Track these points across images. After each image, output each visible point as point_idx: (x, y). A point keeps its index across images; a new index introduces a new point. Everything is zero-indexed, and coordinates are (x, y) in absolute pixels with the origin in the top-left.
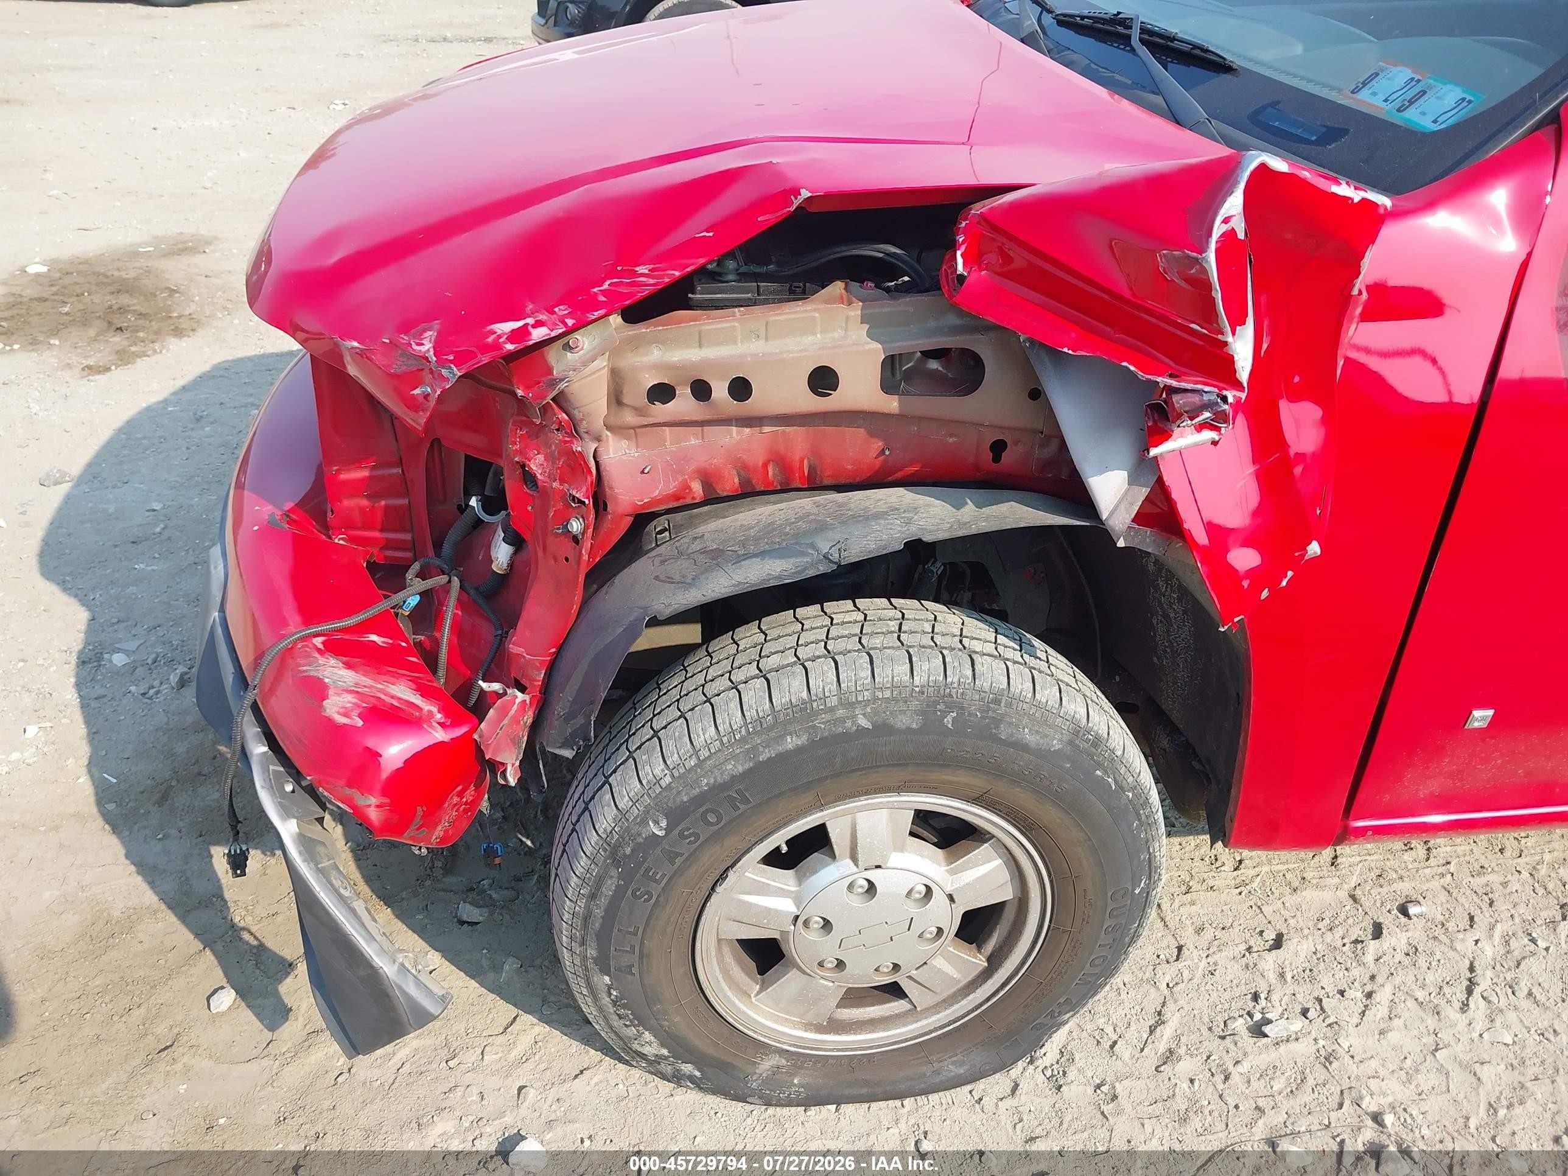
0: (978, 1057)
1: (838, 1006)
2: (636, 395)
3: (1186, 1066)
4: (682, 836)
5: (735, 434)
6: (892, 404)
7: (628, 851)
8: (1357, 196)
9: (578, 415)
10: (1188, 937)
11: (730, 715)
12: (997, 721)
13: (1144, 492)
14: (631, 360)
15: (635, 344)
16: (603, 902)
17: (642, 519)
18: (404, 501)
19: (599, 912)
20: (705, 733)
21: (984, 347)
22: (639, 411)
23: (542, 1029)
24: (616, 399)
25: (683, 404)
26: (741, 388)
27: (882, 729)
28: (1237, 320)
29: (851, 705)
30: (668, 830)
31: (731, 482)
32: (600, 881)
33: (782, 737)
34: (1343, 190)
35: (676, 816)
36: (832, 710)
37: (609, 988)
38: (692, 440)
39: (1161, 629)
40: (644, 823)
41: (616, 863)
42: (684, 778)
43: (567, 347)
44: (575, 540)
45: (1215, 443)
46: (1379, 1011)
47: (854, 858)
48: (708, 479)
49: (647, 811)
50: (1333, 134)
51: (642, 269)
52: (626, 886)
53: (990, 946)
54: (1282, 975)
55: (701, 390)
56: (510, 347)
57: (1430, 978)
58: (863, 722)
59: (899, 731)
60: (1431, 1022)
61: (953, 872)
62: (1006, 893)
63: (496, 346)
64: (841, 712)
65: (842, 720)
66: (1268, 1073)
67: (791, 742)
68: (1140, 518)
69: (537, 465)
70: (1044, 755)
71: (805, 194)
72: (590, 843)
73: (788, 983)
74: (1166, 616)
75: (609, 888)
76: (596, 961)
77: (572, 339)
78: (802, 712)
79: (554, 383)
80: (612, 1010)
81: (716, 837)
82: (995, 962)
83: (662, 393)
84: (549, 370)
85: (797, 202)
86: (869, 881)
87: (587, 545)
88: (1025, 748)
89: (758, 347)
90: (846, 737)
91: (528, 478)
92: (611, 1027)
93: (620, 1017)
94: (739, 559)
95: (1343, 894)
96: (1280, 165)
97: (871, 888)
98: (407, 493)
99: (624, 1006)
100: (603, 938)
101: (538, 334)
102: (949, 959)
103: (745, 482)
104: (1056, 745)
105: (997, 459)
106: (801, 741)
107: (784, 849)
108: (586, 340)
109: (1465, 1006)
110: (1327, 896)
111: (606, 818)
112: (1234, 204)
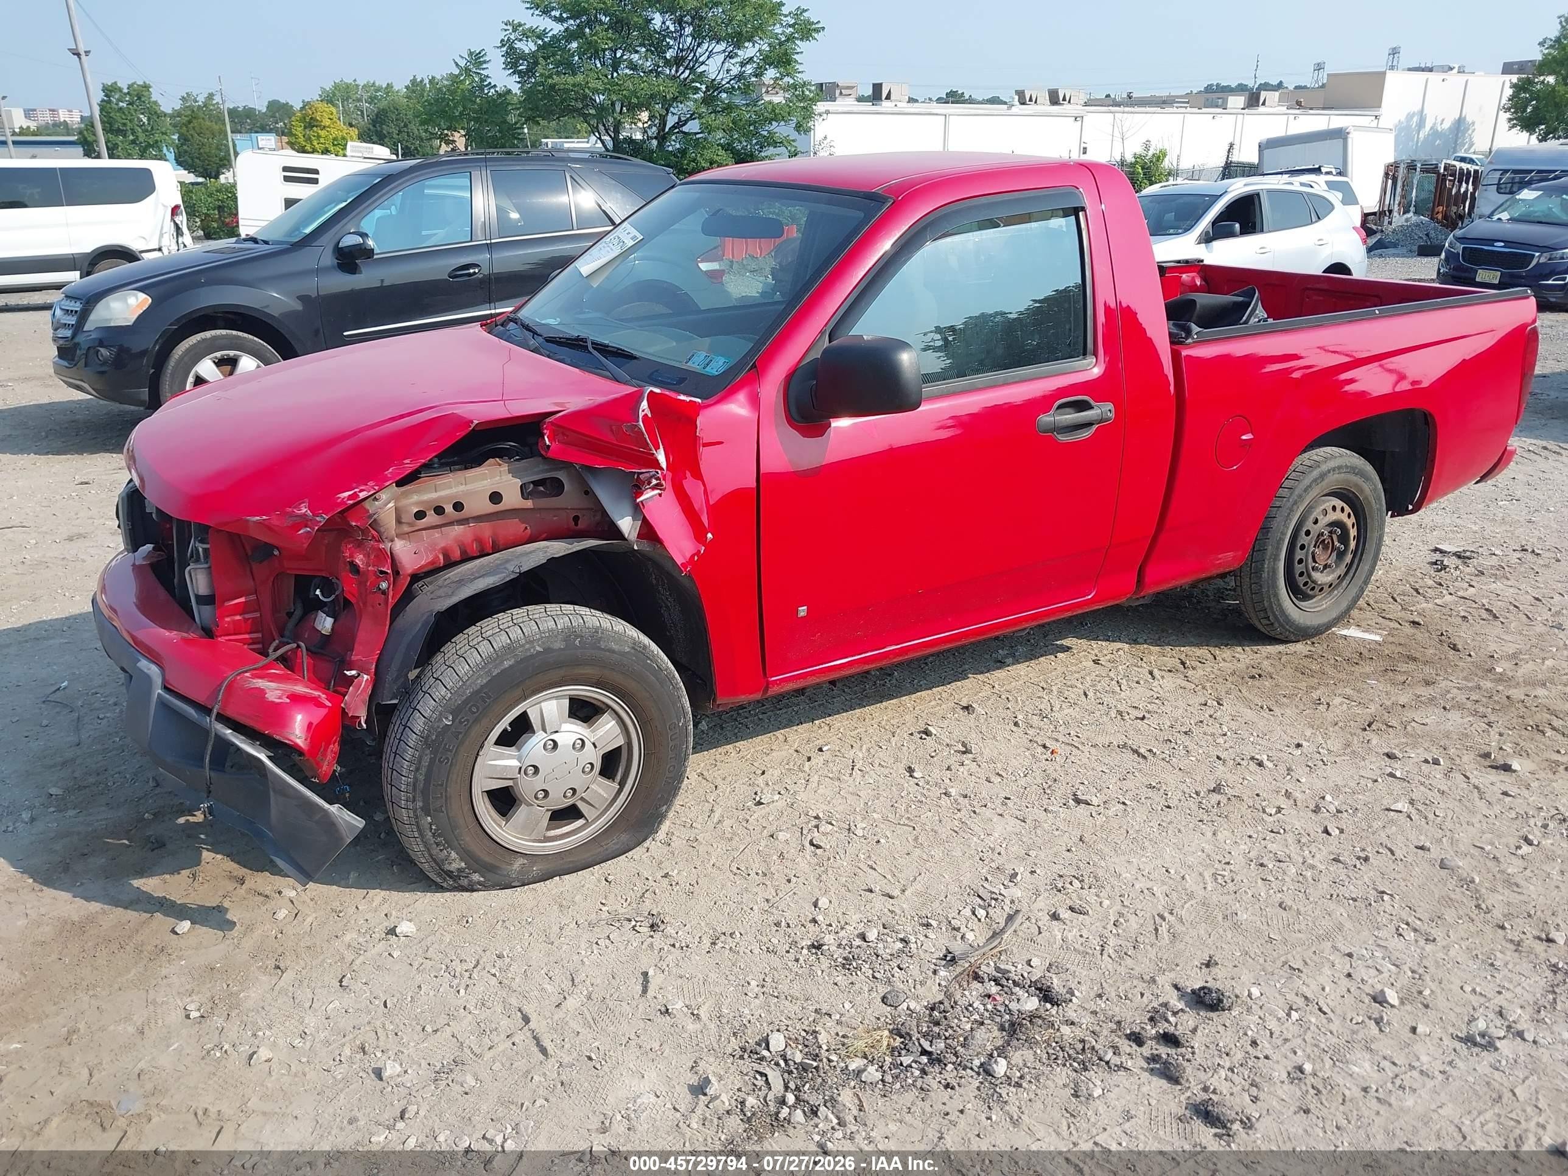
0: (624, 837)
1: (548, 829)
2: (409, 517)
3: (727, 823)
4: (461, 723)
5: (458, 529)
6: (529, 504)
7: (434, 737)
8: (688, 399)
9: (382, 530)
10: (719, 782)
11: (474, 658)
12: (599, 640)
13: (640, 523)
14: (404, 502)
15: (405, 495)
16: (423, 770)
17: (416, 577)
18: (258, 615)
19: (421, 778)
20: (463, 669)
21: (561, 475)
22: (410, 525)
23: (383, 893)
24: (399, 521)
25: (431, 518)
26: (458, 506)
27: (548, 650)
28: (657, 448)
29: (532, 642)
30: (453, 721)
31: (457, 555)
32: (420, 758)
33: (502, 662)
34: (682, 397)
35: (456, 712)
36: (523, 646)
37: (431, 824)
38: (436, 534)
39: (666, 614)
40: (440, 720)
41: (428, 746)
42: (455, 693)
43: (376, 499)
44: (384, 592)
45: (660, 495)
46: (813, 785)
47: (544, 730)
48: (446, 553)
49: (441, 714)
50: (681, 380)
51: (407, 461)
52: (435, 757)
53: (618, 777)
54: (767, 784)
55: (439, 510)
56: (351, 502)
57: (834, 769)
58: (538, 648)
59: (555, 650)
60: (837, 783)
61: (593, 732)
62: (620, 741)
63: (343, 502)
64: (527, 646)
65: (529, 649)
66: (766, 817)
67: (506, 664)
68: (640, 536)
69: (359, 560)
70: (623, 654)
71: (476, 422)
72: (412, 739)
73: (521, 814)
74: (667, 606)
75: (425, 763)
76: (422, 809)
77: (377, 496)
78: (509, 649)
79: (370, 516)
80: (432, 840)
81: (477, 721)
82: (622, 784)
83: (420, 515)
84: (368, 511)
85: (473, 426)
86: (553, 740)
87: (391, 593)
88: (613, 651)
89: (462, 488)
90: (532, 656)
91: (355, 568)
92: (431, 856)
93: (438, 844)
94: (472, 581)
95: (792, 751)
96: (657, 390)
97: (555, 744)
98: (259, 610)
99: (440, 836)
100: (425, 793)
101: (362, 495)
102: (599, 785)
103: (463, 552)
104: (627, 649)
105: (576, 524)
106: (511, 662)
107: (509, 729)
108: (384, 496)
109: (851, 775)
110: (784, 753)
111: (418, 724)
112: (644, 404)
